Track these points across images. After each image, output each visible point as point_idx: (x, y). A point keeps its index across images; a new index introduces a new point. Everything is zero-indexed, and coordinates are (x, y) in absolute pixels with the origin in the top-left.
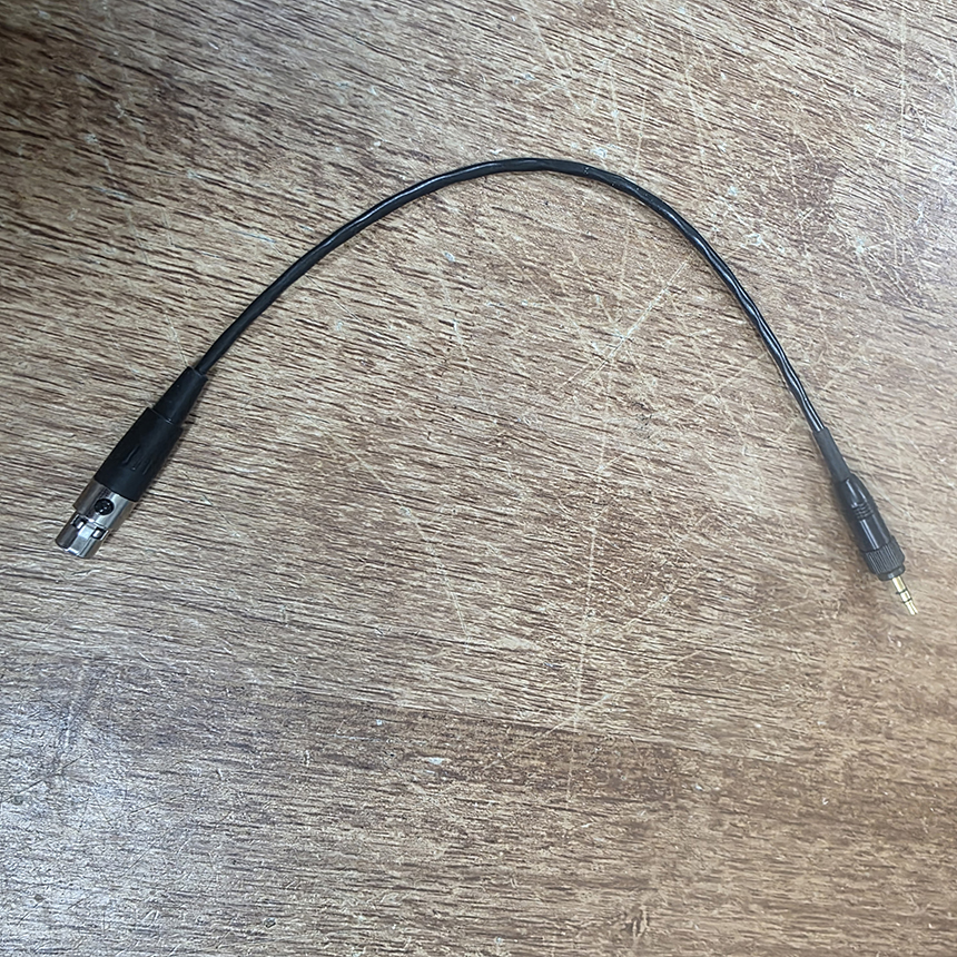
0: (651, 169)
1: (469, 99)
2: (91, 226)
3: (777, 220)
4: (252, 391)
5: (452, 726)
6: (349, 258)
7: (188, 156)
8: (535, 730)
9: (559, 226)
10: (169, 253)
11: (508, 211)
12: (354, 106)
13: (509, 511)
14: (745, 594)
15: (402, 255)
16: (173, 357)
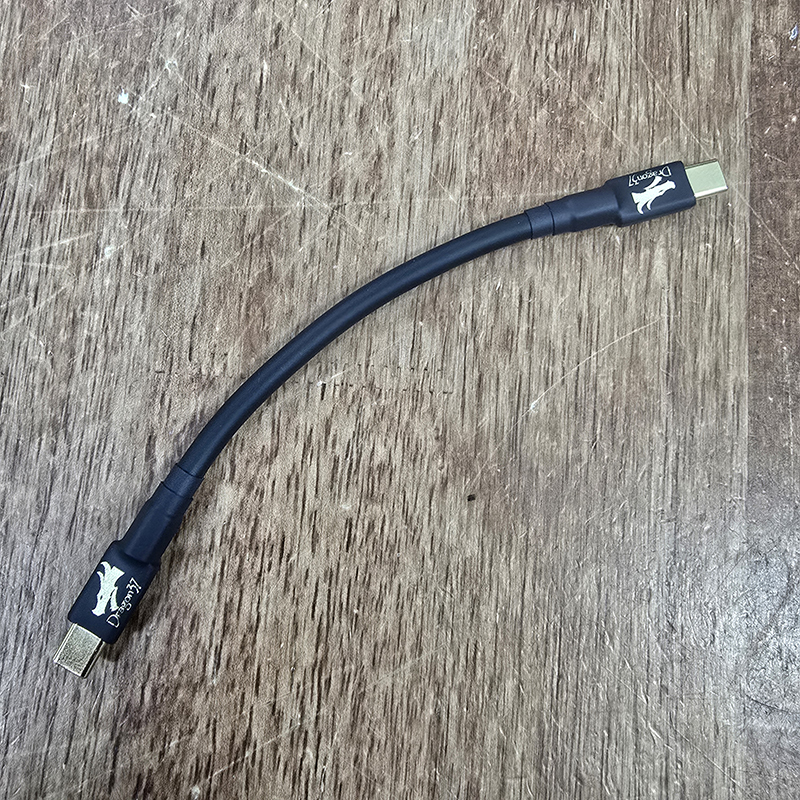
0: (117, 193)
1: (79, 404)
2: (287, 778)
3: (146, 44)
4: (432, 588)
5: (762, 320)
6: (271, 506)
7: (195, 689)
8: (754, 228)
9: (197, 284)
10: (300, 695)
11: (191, 343)
12: (110, 524)
13: (515, 293)
14: (567, 14)
15: (259, 451)
16: (408, 675)
